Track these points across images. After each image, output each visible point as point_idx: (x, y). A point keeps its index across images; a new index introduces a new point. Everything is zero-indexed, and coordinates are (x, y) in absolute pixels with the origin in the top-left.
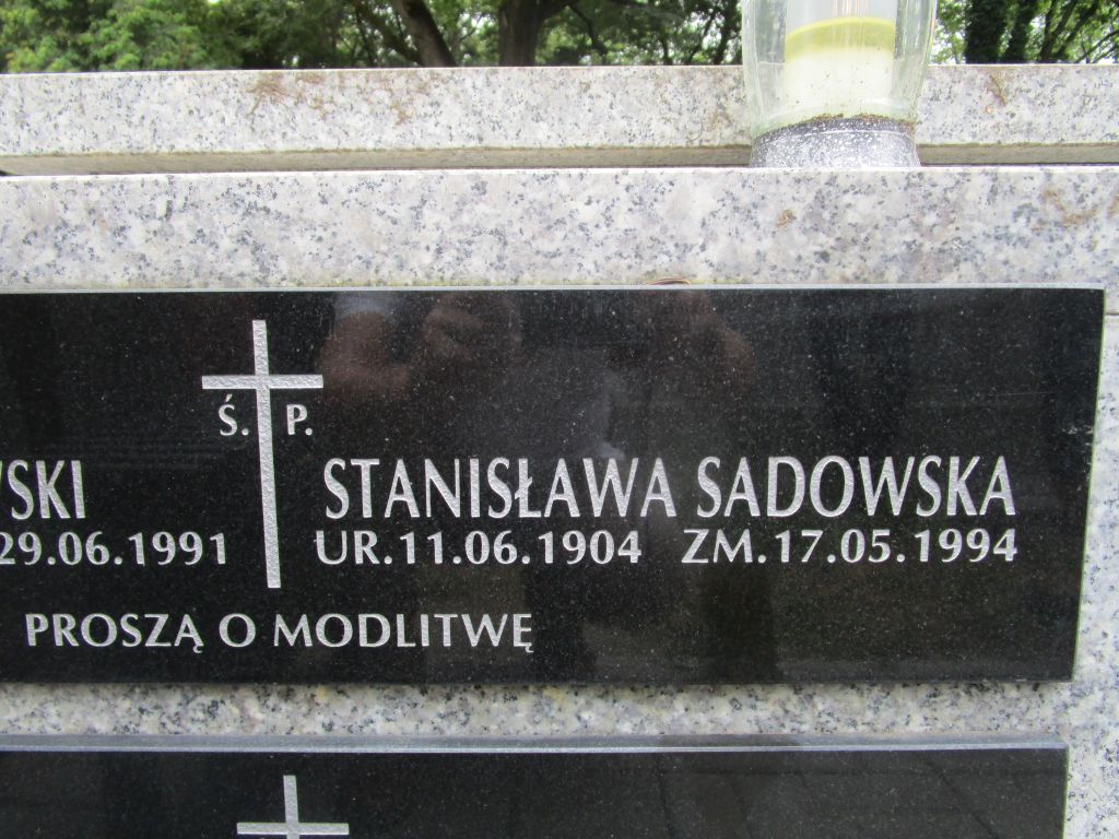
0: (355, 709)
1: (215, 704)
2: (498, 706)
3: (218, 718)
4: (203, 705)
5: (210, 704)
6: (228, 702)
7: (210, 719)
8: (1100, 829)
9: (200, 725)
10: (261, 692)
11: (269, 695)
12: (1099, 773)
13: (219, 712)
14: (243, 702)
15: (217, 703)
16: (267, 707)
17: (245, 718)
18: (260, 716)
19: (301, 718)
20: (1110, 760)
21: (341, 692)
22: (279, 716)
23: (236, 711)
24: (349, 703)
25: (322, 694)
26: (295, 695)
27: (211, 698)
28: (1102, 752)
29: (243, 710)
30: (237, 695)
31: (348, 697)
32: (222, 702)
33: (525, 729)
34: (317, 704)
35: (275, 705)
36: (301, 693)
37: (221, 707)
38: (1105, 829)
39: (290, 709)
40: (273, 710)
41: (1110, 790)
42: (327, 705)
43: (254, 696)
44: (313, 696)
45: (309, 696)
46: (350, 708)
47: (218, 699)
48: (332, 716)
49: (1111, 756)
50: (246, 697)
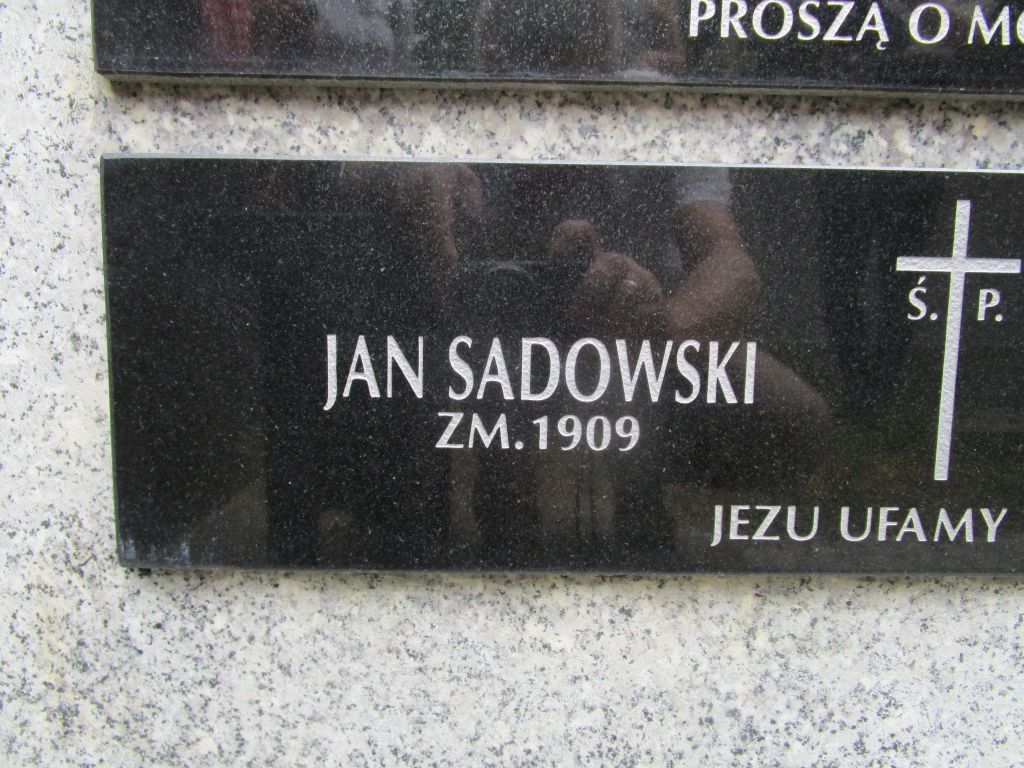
0: (1014, 145)
1: (861, 135)
3: (863, 153)
4: (848, 136)
5: (856, 134)
6: (876, 133)
7: (852, 153)
9: (841, 160)
10: (915, 120)
11: (923, 125)
13: (865, 144)
14: (893, 133)
15: (864, 133)
16: (919, 140)
17: (892, 152)
18: (909, 150)
19: (955, 153)
21: (1003, 124)
22: (930, 150)
23: (884, 143)
24: (1010, 137)
25: (981, 126)
26: (951, 126)
27: (858, 128)
29: (891, 142)
30: (887, 125)
31: (1010, 129)
32: (870, 132)
34: (975, 138)
35: (929, 138)
36: (959, 124)
37: (868, 139)
39: (944, 142)
40: (925, 143)
42: (985, 139)
43: (907, 126)
44: (971, 127)
45: (967, 127)
46: (1010, 142)
47: (866, 129)
48: (989, 151)
50: (898, 127)
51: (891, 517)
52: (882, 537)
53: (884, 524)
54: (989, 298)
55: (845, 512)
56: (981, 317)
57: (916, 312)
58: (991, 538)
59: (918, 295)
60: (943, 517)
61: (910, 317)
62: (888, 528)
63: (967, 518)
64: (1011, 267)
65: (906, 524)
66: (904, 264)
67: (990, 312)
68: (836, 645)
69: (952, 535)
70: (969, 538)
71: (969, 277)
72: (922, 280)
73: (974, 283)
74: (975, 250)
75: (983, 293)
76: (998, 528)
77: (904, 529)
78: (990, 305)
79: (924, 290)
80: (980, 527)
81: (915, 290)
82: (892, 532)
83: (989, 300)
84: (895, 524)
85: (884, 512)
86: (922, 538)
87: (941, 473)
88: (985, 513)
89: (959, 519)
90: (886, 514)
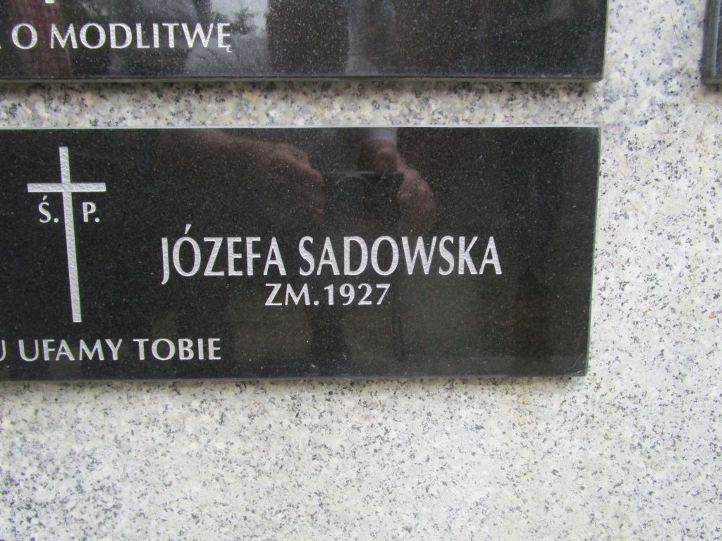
0: (112, 110)
1: (14, 106)
2: (212, 106)
3: (17, 118)
4: (6, 107)
5: (11, 106)
6: (23, 104)
7: (11, 118)
8: (625, 201)
9: (4, 123)
10: (47, 96)
11: (52, 99)
12: (624, 159)
13: (17, 112)
14: (34, 105)
15: (16, 105)
16: (51, 108)
17: (36, 117)
18: (46, 115)
19: (75, 116)
20: (631, 149)
21: (102, 97)
22: (60, 115)
23: (29, 112)
24: (108, 105)
25: (89, 99)
26: (70, 99)
27: (11, 102)
28: (626, 144)
29: (34, 111)
30: (29, 100)
31: (107, 100)
32: (19, 105)
33: (231, 123)
34: (86, 106)
35: (57, 107)
36: (75, 98)
37: (19, 109)
38: (628, 201)
39: (67, 109)
40: (55, 111)
41: (631, 172)
42: (93, 106)
43: (43, 100)
44: (83, 99)
45: (80, 99)
46: (109, 108)
47: (16, 103)
48: (97, 115)
49: (631, 146)
50: (36, 101)
51: (50, 345)
52: (47, 358)
53: (47, 350)
54: (89, 208)
55: (21, 343)
56: (86, 220)
57: (45, 218)
58: (115, 357)
59: (44, 207)
60: (83, 345)
61: (41, 221)
62: (50, 352)
63: (98, 345)
64: (100, 188)
65: (60, 350)
66: (33, 188)
67: (91, 217)
68: (53, 426)
69: (90, 356)
70: (102, 358)
71: (74, 194)
72: (45, 197)
73: (78, 199)
74: (76, 178)
75: (85, 205)
76: (119, 351)
77: (60, 353)
78: (90, 212)
79: (47, 204)
80: (107, 351)
81: (42, 204)
82: (53, 355)
83: (89, 209)
84: (53, 350)
85: (45, 343)
86: (72, 358)
87: (77, 317)
88: (109, 342)
89: (93, 346)
90: (47, 344)
